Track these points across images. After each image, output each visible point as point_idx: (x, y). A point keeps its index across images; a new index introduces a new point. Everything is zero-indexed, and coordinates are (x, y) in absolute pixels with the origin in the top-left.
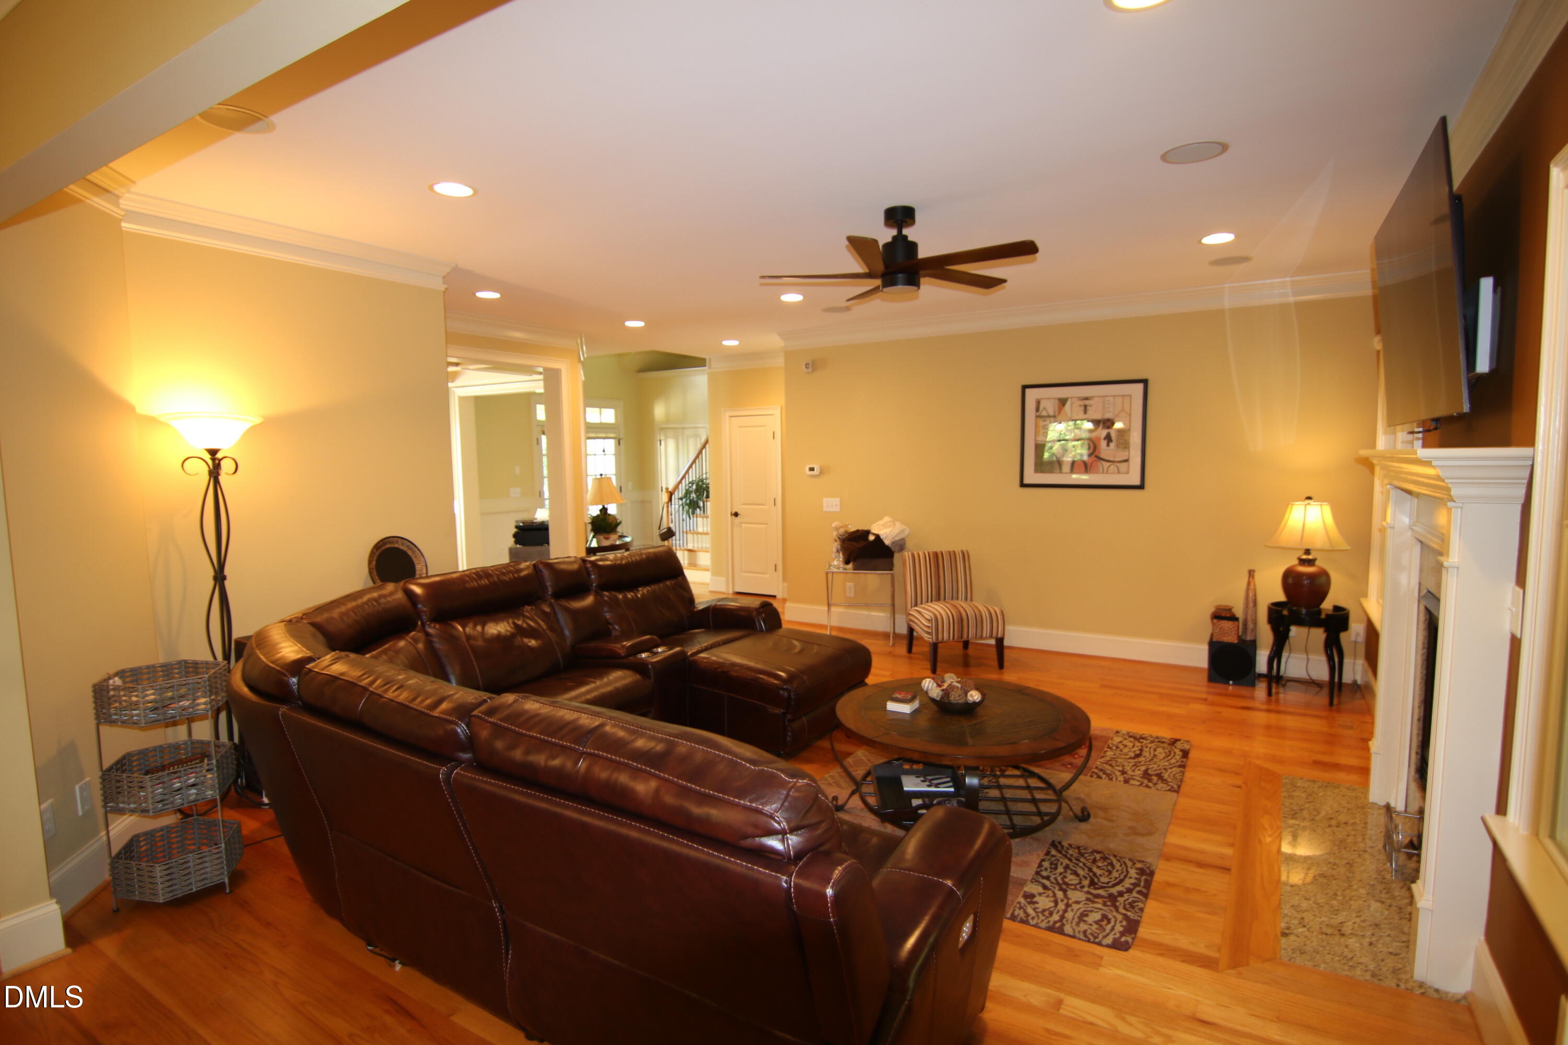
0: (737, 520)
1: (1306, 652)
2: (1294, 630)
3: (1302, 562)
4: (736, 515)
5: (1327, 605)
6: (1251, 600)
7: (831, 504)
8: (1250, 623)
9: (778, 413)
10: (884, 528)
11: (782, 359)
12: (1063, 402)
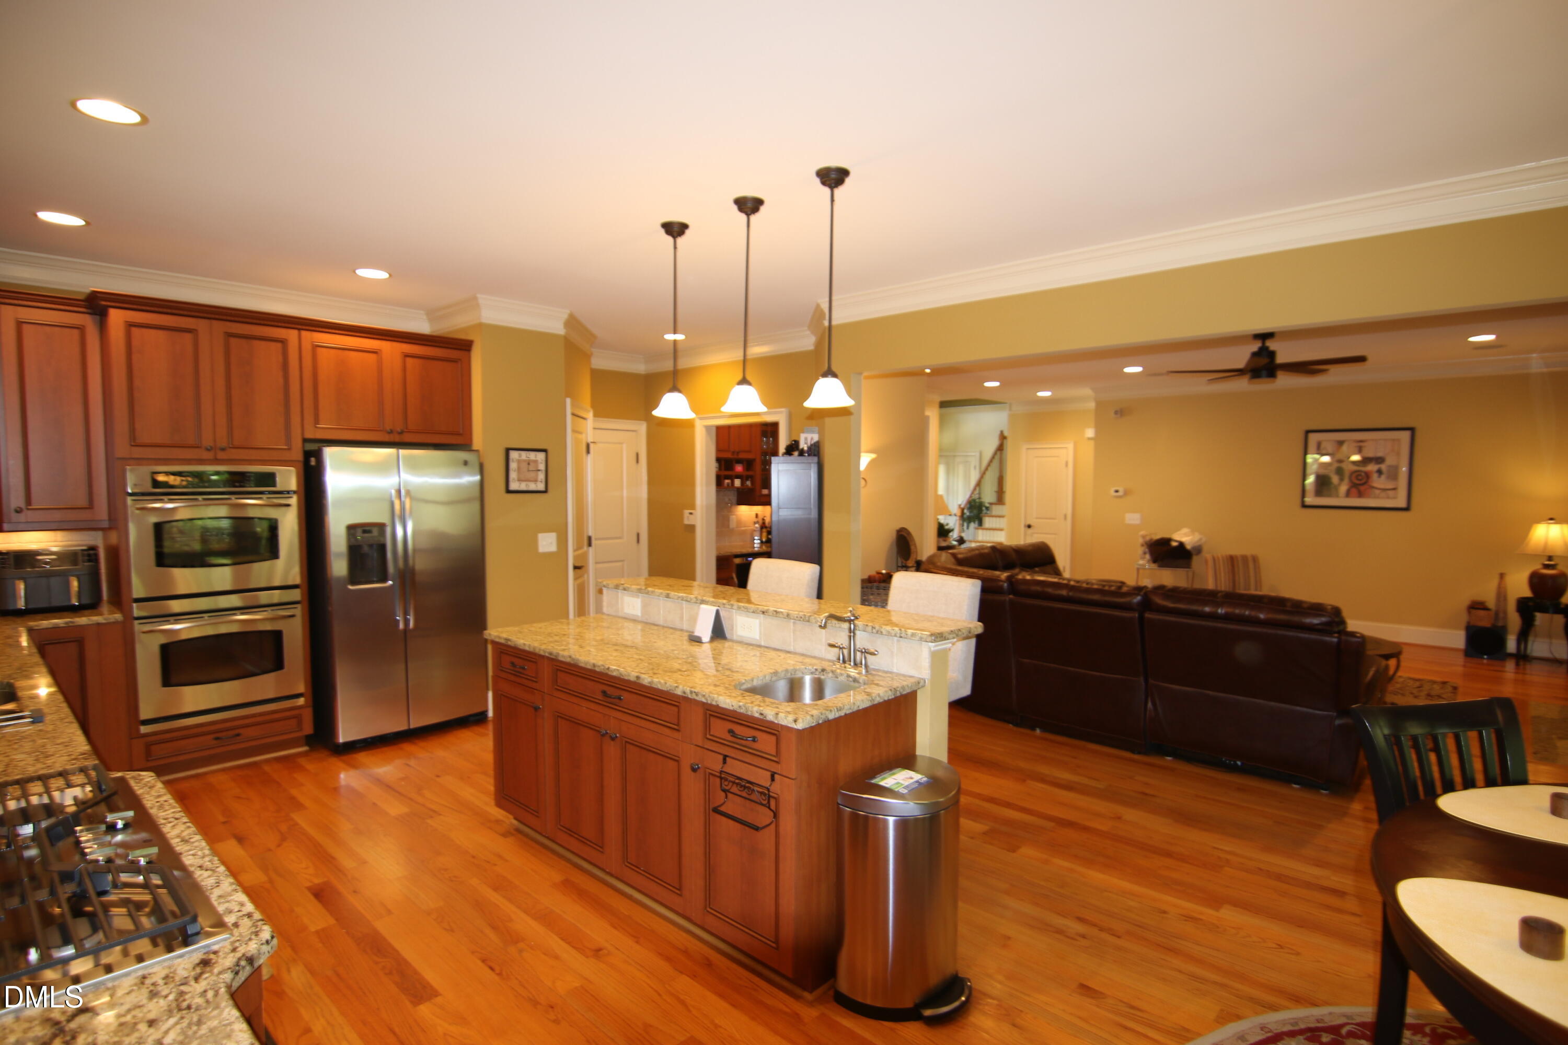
0: (1030, 531)
1: (1549, 638)
2: (1537, 616)
3: (1545, 566)
4: (1029, 526)
6: (1501, 595)
7: (1133, 518)
8: (1501, 612)
9: (1071, 446)
10: (1185, 536)
11: (1092, 405)
12: (1340, 443)
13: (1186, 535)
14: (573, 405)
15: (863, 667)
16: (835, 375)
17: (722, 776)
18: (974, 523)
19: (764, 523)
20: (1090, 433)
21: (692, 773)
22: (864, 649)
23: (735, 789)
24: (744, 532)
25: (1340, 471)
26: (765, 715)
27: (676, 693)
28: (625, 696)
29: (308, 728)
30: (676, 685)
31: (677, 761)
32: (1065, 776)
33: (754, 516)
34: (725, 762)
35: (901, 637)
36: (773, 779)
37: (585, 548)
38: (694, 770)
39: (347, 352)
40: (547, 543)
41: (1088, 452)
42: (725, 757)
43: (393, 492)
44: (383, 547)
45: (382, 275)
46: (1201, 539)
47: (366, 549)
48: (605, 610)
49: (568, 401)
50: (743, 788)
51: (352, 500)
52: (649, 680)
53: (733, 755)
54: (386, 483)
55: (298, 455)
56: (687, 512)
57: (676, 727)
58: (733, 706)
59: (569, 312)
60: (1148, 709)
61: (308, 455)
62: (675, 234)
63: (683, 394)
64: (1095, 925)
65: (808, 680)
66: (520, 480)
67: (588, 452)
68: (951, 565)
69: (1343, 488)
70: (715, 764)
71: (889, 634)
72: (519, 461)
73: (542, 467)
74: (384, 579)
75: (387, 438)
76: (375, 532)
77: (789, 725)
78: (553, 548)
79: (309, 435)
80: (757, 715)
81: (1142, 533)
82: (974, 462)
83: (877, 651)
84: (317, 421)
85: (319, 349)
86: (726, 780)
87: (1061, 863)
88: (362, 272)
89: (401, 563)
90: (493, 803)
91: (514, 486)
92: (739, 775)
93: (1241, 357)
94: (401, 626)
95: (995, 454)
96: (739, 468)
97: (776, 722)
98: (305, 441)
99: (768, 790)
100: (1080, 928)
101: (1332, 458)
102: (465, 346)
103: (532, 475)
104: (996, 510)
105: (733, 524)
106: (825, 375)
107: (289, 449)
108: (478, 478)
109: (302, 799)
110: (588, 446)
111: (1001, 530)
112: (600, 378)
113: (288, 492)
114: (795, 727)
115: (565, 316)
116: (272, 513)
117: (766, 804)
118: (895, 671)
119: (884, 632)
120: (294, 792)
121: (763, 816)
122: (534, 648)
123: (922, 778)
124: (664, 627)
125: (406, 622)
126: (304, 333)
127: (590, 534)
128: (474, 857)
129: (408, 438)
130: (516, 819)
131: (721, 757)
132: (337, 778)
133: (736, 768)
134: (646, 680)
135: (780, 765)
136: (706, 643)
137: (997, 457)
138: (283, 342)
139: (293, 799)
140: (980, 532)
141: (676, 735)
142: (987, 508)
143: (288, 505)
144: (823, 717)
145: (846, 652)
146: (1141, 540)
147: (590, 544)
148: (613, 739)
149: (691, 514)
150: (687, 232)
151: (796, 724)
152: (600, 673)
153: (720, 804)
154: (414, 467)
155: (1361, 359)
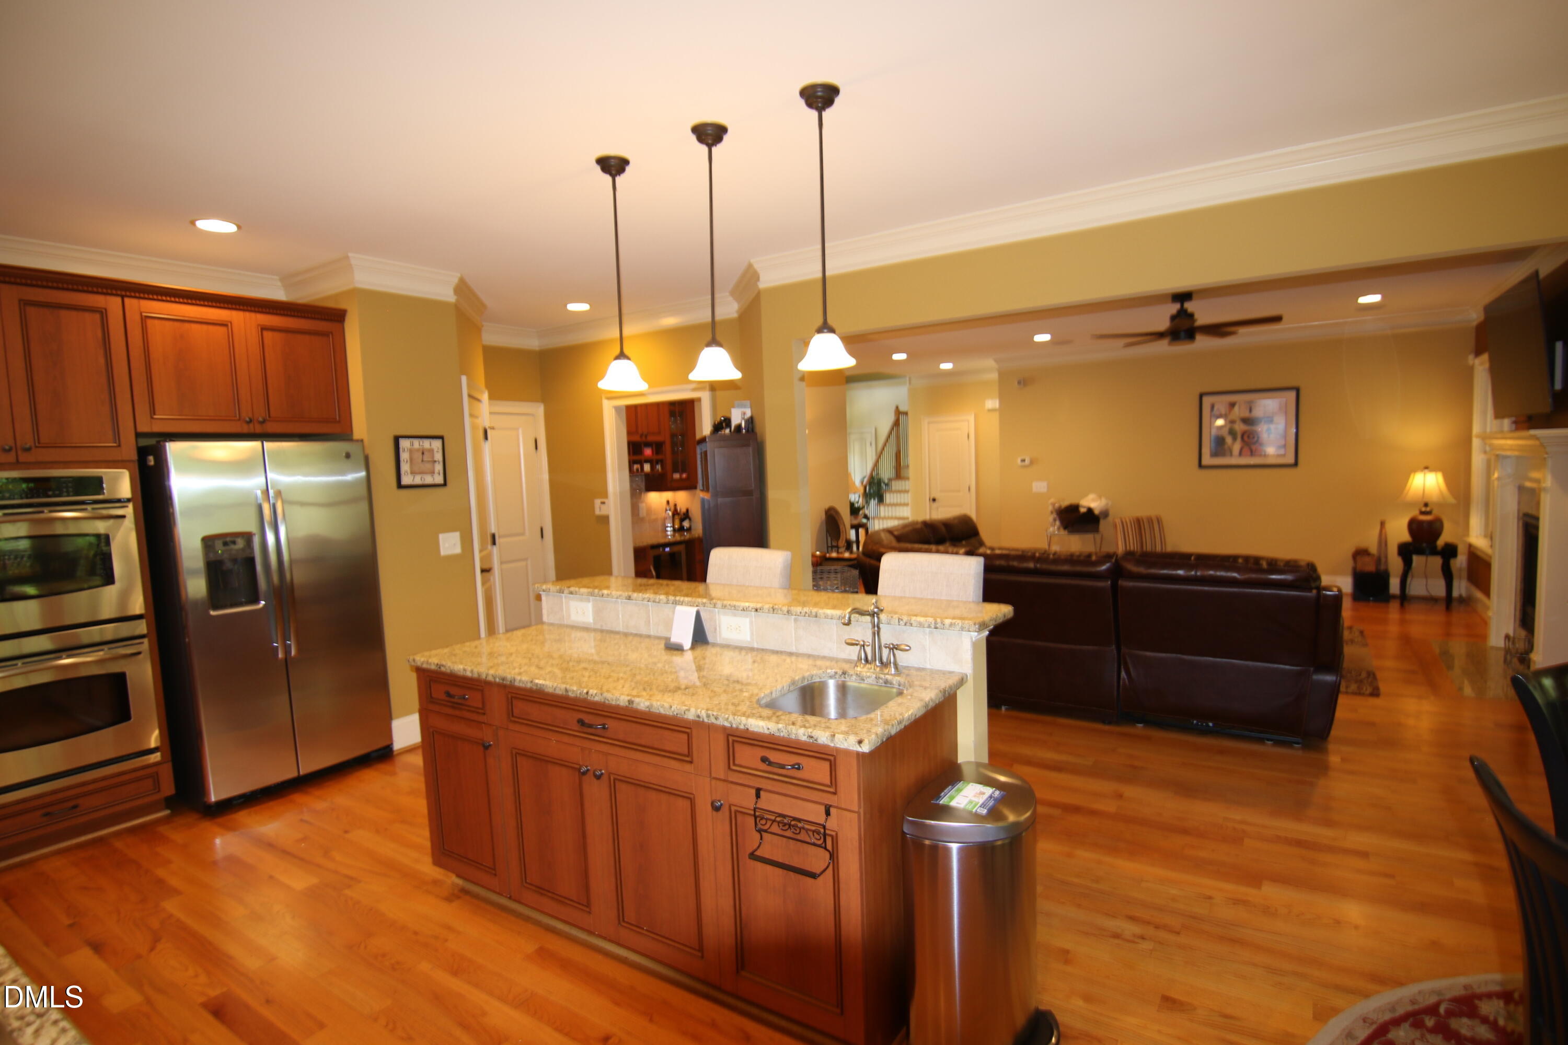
0: (935, 505)
1: (1426, 577)
2: (1416, 559)
3: (1422, 513)
4: (934, 500)
5: (1441, 542)
6: (1383, 541)
7: (1040, 487)
8: (1380, 559)
9: (971, 418)
10: (1092, 502)
11: (994, 376)
12: (1232, 405)
13: (1093, 500)
14: (469, 386)
15: (892, 665)
16: (832, 330)
17: (757, 816)
18: (874, 499)
19: (676, 510)
20: (992, 403)
21: (714, 813)
22: (893, 644)
23: (775, 828)
24: (655, 520)
25: (1232, 433)
26: (815, 737)
27: (686, 717)
28: (610, 724)
29: (168, 788)
30: (684, 708)
31: (690, 798)
32: (1049, 755)
33: (665, 502)
34: (758, 796)
35: (936, 628)
36: (828, 813)
37: (489, 547)
38: (717, 809)
39: (187, 325)
40: (450, 544)
41: (992, 425)
42: (758, 792)
43: (259, 493)
44: (251, 561)
45: (229, 228)
46: (1107, 504)
47: (229, 565)
48: (545, 619)
49: (464, 379)
50: (787, 827)
51: (204, 507)
52: (647, 703)
53: (769, 788)
54: (253, 483)
55: (132, 454)
56: (598, 502)
57: (687, 757)
58: (768, 729)
59: (459, 275)
60: (1122, 677)
61: (143, 452)
62: (614, 172)
63: (633, 362)
64: (1149, 923)
65: (832, 685)
66: (413, 473)
67: (486, 438)
68: (894, 543)
69: (1237, 447)
70: (746, 800)
71: (921, 625)
72: (411, 451)
73: (438, 456)
74: (256, 601)
75: (245, 429)
76: (241, 543)
77: (851, 748)
78: (458, 550)
79: (143, 428)
80: (804, 738)
81: (1052, 500)
82: (870, 438)
83: (908, 646)
84: (153, 412)
85: (149, 322)
86: (762, 818)
87: (1085, 855)
88: (202, 224)
89: (275, 578)
90: (428, 859)
91: (406, 480)
92: (780, 812)
93: (1161, 318)
94: (281, 655)
95: (892, 429)
96: (648, 452)
97: (832, 745)
98: (138, 435)
99: (824, 827)
100: (1136, 929)
101: (1225, 420)
102: (337, 316)
103: (428, 466)
104: (896, 485)
105: (643, 513)
106: (820, 331)
107: (119, 446)
108: (363, 474)
109: (174, 882)
110: (486, 432)
111: (907, 505)
112: (494, 355)
113: (119, 501)
114: (860, 749)
115: (456, 280)
116: (101, 527)
117: (822, 844)
118: (928, 666)
119: (914, 624)
120: (161, 873)
121: (817, 859)
122: (478, 674)
123: (993, 793)
124: (626, 635)
125: (287, 650)
126: (127, 300)
127: (493, 531)
128: (416, 933)
129: (271, 428)
130: (458, 876)
131: (753, 792)
132: (211, 847)
133: (772, 803)
134: (642, 704)
135: (836, 796)
136: (687, 650)
137: (894, 433)
138: (103, 313)
139: (160, 882)
140: (882, 508)
141: (688, 767)
142: (887, 485)
143: (123, 517)
144: (887, 733)
145: (869, 650)
146: (1050, 508)
147: (494, 543)
148: (598, 777)
149: (603, 503)
150: (628, 169)
151: (860, 747)
152: (576, 699)
153: (755, 847)
154: (283, 464)
155: (1277, 319)
